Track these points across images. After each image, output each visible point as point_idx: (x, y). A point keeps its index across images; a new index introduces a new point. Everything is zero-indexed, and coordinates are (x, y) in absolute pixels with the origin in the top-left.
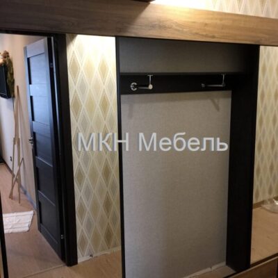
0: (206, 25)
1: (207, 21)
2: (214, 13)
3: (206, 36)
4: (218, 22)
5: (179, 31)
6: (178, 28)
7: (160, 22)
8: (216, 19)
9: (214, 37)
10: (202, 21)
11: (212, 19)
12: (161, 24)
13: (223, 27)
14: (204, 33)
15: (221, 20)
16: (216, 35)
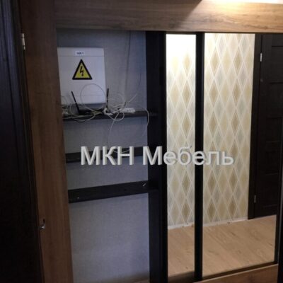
0: (258, 16)
1: (259, 13)
2: (267, 5)
3: (258, 27)
4: (271, 13)
5: (230, 23)
6: (229, 21)
7: (211, 16)
8: (269, 11)
9: (266, 28)
10: (253, 13)
11: (265, 11)
12: (212, 18)
13: (277, 18)
14: (256, 25)
15: (274, 11)
16: (269, 26)
